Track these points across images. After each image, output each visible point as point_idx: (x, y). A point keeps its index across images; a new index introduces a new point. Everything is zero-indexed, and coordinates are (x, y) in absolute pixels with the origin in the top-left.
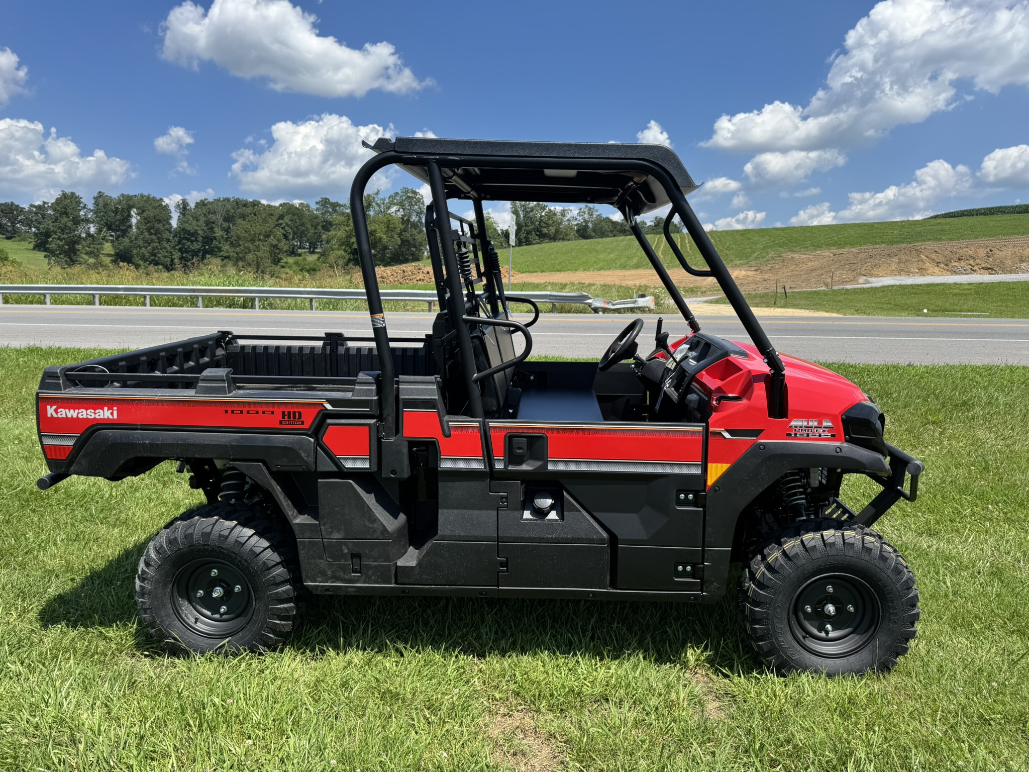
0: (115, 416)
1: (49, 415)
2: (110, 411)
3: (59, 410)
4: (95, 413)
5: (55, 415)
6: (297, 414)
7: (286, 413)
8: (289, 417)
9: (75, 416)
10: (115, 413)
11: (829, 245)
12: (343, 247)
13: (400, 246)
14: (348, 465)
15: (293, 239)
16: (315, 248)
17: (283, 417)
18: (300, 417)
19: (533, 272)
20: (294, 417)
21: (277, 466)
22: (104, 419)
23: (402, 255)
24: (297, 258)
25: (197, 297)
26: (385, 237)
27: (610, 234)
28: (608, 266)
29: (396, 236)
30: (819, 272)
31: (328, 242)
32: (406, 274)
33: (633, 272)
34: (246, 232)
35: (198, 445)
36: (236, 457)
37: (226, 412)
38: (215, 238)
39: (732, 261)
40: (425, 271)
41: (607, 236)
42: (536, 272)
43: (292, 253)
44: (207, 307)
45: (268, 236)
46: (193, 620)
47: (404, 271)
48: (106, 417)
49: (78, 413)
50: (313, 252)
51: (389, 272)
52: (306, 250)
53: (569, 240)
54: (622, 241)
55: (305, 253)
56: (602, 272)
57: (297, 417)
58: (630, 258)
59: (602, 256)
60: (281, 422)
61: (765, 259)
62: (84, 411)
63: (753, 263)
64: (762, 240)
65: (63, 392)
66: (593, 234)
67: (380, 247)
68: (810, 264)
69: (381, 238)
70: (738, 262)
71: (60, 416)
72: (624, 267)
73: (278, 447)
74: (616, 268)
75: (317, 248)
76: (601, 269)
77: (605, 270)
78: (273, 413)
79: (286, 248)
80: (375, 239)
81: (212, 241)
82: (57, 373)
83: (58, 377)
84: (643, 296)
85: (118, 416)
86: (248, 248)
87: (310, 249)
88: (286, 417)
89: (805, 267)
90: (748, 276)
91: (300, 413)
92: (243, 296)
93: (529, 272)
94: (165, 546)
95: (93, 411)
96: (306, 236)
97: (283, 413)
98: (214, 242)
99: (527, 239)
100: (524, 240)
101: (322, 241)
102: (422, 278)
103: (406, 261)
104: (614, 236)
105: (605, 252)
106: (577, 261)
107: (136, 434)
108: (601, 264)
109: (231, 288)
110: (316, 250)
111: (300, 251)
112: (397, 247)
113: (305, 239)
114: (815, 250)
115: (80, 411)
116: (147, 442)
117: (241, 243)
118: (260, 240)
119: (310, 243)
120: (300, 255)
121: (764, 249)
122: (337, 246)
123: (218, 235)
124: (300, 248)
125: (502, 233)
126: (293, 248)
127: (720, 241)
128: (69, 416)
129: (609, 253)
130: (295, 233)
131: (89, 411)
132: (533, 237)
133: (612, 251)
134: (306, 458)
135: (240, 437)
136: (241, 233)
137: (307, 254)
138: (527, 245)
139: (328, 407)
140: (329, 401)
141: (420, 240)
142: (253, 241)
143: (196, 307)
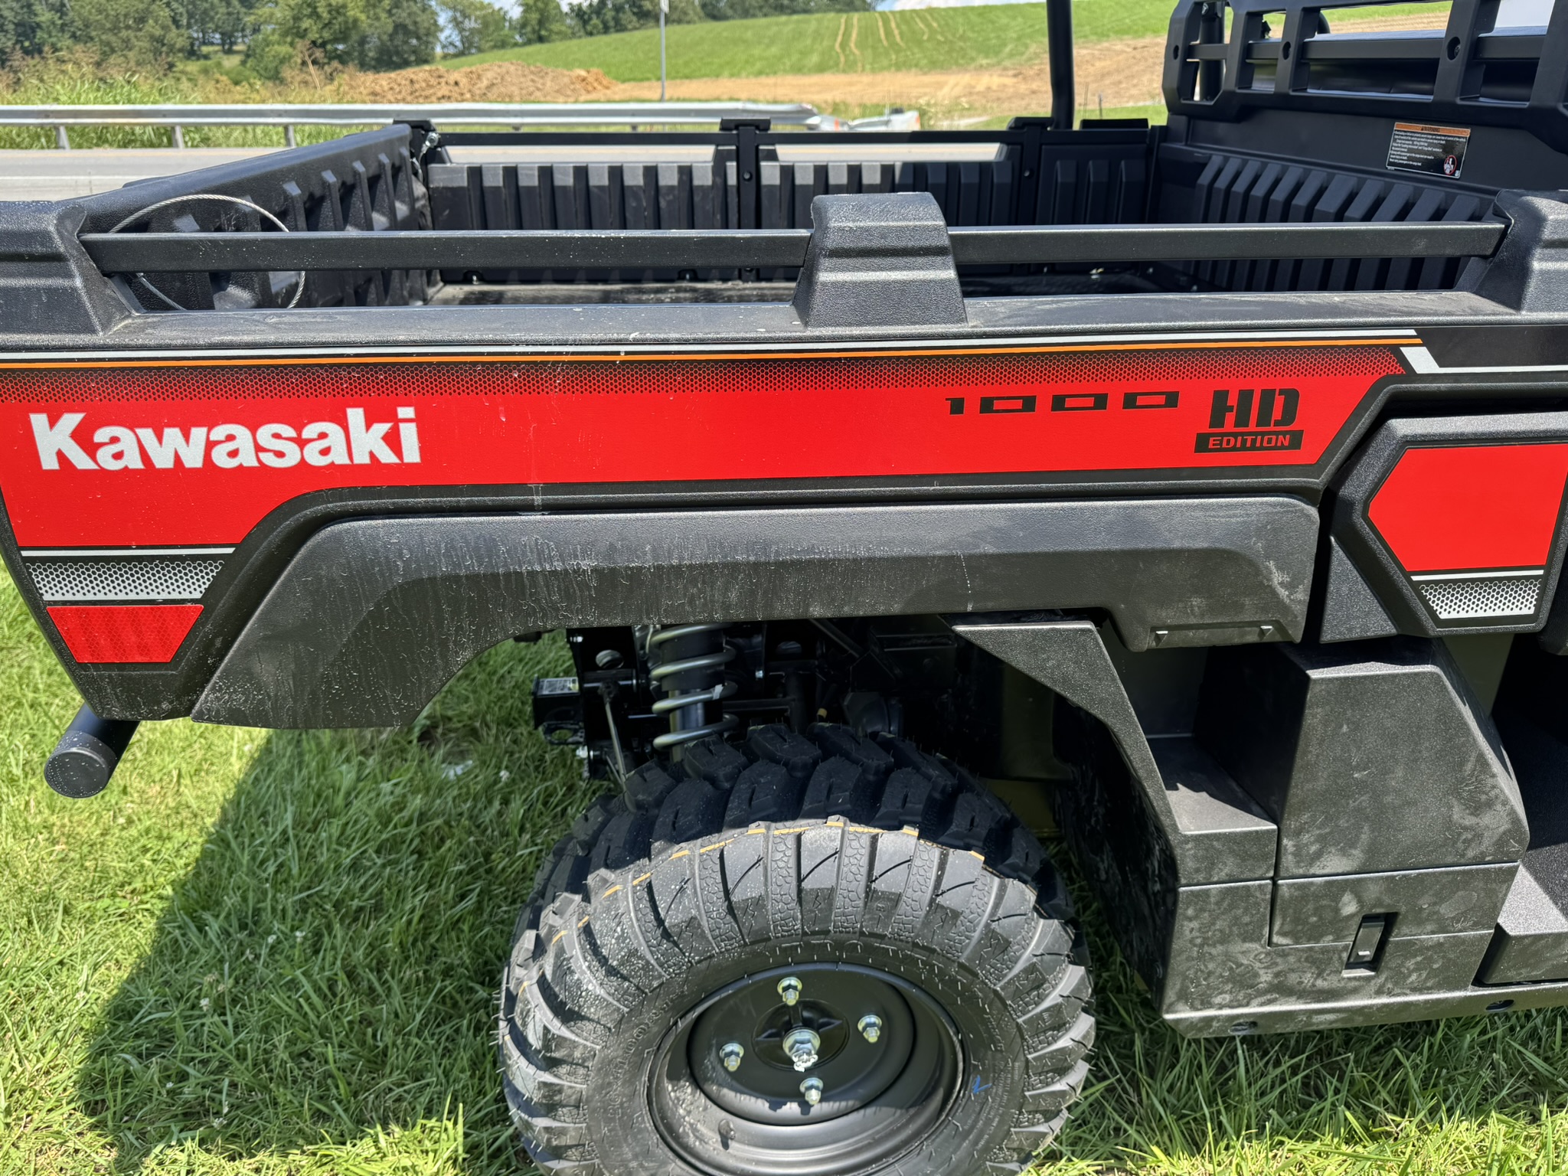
0: (412, 453)
1: (49, 463)
2: (382, 428)
3: (102, 435)
4: (301, 443)
5: (81, 460)
6: (1279, 401)
7: (1232, 400)
8: (1242, 420)
9: (193, 459)
10: (409, 434)
11: (1121, 32)
12: (289, 39)
13: (392, 37)
14: (1450, 608)
15: (189, 26)
16: (232, 44)
17: (1217, 420)
18: (1289, 415)
19: (642, 80)
20: (1264, 418)
21: (1154, 629)
22: (353, 469)
23: (397, 53)
24: (202, 62)
25: (56, 127)
26: (363, 17)
27: (757, 12)
28: (770, 68)
29: (383, 16)
30: (1116, 78)
31: (256, 30)
32: (417, 86)
33: (815, 79)
34: (100, 12)
35: (825, 564)
36: (990, 605)
37: (957, 406)
38: (38, 25)
39: (973, 59)
40: (451, 81)
41: (754, 16)
42: (648, 79)
43: (192, 53)
44: (80, 146)
45: (141, 20)
46: (715, 1139)
47: (412, 81)
48: (362, 458)
49: (210, 445)
50: (229, 52)
51: (384, 83)
52: (217, 48)
53: (689, 22)
54: (786, 23)
55: (216, 52)
56: (763, 79)
57: (1277, 414)
58: (804, 54)
59: (756, 51)
60: (1202, 443)
61: (1025, 57)
62: (241, 432)
63: (1007, 63)
64: (1013, 23)
65: (100, 338)
66: (730, 12)
67: (355, 37)
68: (1098, 64)
69: (356, 21)
70: (984, 62)
71: (115, 466)
72: (798, 70)
73: (1179, 552)
74: (785, 71)
75: (235, 43)
76: (760, 73)
77: (767, 75)
78: (1172, 399)
79: (180, 43)
80: (346, 22)
81: (34, 32)
82: (44, 236)
83: (57, 258)
84: (898, 111)
85: (423, 450)
86: (108, 44)
87: (223, 44)
88: (1230, 418)
89: (1091, 69)
90: (1005, 86)
91: (1292, 396)
92: (152, 124)
93: (634, 79)
94: (643, 949)
95: (288, 431)
96: (212, 19)
97: (1220, 396)
98: (39, 34)
99: (617, 20)
100: (612, 24)
101: (243, 30)
102: (447, 93)
103: (405, 64)
104: (765, 15)
105: (759, 43)
106: (716, 60)
107: (524, 529)
108: (758, 66)
109: (120, 107)
110: (235, 48)
111: (205, 49)
112: (385, 37)
113: (210, 25)
114: (1099, 41)
115: (220, 432)
116: (586, 564)
117: (93, 34)
118: (128, 27)
119: (222, 34)
120: (206, 57)
121: (1019, 39)
122: (276, 37)
123: (43, 19)
124: (204, 43)
125: (572, 10)
126: (192, 45)
127: (947, 24)
128: (163, 460)
129: (768, 46)
130: (191, 16)
131: (265, 433)
132: (628, 17)
133: (772, 41)
134: (1283, 593)
135: (1013, 515)
136: (90, 13)
137: (220, 55)
138: (618, 31)
139: (1421, 360)
140: (1433, 336)
141: (426, 25)
142: (115, 29)
143: (57, 147)
